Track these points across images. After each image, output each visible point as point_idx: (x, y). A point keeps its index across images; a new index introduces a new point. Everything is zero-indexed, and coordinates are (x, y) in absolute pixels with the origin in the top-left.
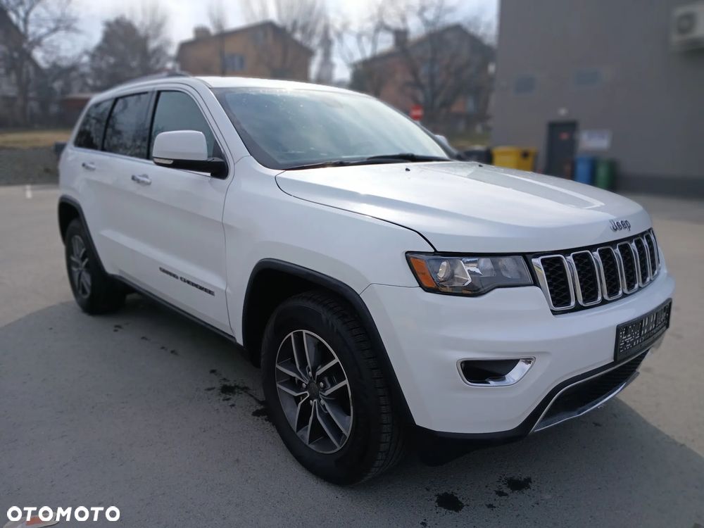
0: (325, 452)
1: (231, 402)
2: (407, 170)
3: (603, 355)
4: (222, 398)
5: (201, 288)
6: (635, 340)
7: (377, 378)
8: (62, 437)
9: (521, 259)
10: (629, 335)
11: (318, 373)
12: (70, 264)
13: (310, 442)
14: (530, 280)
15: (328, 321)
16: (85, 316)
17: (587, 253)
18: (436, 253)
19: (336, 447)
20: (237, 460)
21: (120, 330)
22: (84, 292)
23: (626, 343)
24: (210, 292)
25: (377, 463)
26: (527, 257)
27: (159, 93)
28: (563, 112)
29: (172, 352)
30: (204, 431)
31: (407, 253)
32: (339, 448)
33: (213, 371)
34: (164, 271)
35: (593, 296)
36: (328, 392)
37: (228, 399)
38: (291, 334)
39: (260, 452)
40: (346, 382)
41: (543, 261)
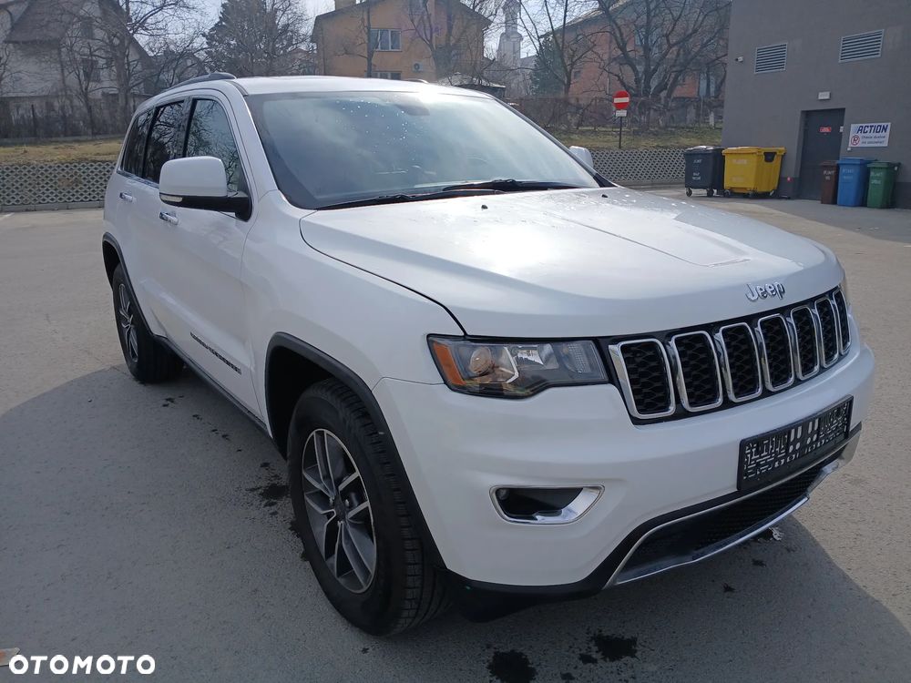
0: (353, 591)
1: (274, 509)
2: (484, 207)
3: (721, 482)
4: (264, 503)
5: (228, 363)
6: (777, 459)
7: (400, 503)
8: (58, 547)
9: (592, 345)
10: (765, 453)
11: (341, 487)
12: (119, 319)
13: (339, 575)
14: (603, 376)
15: (345, 421)
16: (136, 384)
17: (703, 335)
18: (466, 337)
19: (362, 587)
20: (256, 590)
21: (171, 404)
22: (134, 355)
23: (758, 465)
24: (236, 369)
25: (405, 614)
26: (600, 343)
27: (195, 101)
28: (824, 96)
29: (224, 436)
30: (228, 548)
31: (429, 336)
32: (365, 588)
33: (265, 465)
34: (194, 337)
35: (710, 397)
36: (351, 514)
37: (272, 504)
38: (314, 433)
39: (288, 580)
40: (367, 504)
41: (624, 349)
